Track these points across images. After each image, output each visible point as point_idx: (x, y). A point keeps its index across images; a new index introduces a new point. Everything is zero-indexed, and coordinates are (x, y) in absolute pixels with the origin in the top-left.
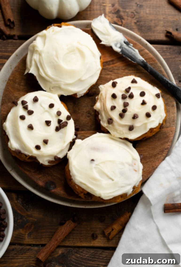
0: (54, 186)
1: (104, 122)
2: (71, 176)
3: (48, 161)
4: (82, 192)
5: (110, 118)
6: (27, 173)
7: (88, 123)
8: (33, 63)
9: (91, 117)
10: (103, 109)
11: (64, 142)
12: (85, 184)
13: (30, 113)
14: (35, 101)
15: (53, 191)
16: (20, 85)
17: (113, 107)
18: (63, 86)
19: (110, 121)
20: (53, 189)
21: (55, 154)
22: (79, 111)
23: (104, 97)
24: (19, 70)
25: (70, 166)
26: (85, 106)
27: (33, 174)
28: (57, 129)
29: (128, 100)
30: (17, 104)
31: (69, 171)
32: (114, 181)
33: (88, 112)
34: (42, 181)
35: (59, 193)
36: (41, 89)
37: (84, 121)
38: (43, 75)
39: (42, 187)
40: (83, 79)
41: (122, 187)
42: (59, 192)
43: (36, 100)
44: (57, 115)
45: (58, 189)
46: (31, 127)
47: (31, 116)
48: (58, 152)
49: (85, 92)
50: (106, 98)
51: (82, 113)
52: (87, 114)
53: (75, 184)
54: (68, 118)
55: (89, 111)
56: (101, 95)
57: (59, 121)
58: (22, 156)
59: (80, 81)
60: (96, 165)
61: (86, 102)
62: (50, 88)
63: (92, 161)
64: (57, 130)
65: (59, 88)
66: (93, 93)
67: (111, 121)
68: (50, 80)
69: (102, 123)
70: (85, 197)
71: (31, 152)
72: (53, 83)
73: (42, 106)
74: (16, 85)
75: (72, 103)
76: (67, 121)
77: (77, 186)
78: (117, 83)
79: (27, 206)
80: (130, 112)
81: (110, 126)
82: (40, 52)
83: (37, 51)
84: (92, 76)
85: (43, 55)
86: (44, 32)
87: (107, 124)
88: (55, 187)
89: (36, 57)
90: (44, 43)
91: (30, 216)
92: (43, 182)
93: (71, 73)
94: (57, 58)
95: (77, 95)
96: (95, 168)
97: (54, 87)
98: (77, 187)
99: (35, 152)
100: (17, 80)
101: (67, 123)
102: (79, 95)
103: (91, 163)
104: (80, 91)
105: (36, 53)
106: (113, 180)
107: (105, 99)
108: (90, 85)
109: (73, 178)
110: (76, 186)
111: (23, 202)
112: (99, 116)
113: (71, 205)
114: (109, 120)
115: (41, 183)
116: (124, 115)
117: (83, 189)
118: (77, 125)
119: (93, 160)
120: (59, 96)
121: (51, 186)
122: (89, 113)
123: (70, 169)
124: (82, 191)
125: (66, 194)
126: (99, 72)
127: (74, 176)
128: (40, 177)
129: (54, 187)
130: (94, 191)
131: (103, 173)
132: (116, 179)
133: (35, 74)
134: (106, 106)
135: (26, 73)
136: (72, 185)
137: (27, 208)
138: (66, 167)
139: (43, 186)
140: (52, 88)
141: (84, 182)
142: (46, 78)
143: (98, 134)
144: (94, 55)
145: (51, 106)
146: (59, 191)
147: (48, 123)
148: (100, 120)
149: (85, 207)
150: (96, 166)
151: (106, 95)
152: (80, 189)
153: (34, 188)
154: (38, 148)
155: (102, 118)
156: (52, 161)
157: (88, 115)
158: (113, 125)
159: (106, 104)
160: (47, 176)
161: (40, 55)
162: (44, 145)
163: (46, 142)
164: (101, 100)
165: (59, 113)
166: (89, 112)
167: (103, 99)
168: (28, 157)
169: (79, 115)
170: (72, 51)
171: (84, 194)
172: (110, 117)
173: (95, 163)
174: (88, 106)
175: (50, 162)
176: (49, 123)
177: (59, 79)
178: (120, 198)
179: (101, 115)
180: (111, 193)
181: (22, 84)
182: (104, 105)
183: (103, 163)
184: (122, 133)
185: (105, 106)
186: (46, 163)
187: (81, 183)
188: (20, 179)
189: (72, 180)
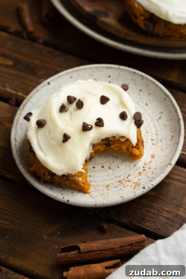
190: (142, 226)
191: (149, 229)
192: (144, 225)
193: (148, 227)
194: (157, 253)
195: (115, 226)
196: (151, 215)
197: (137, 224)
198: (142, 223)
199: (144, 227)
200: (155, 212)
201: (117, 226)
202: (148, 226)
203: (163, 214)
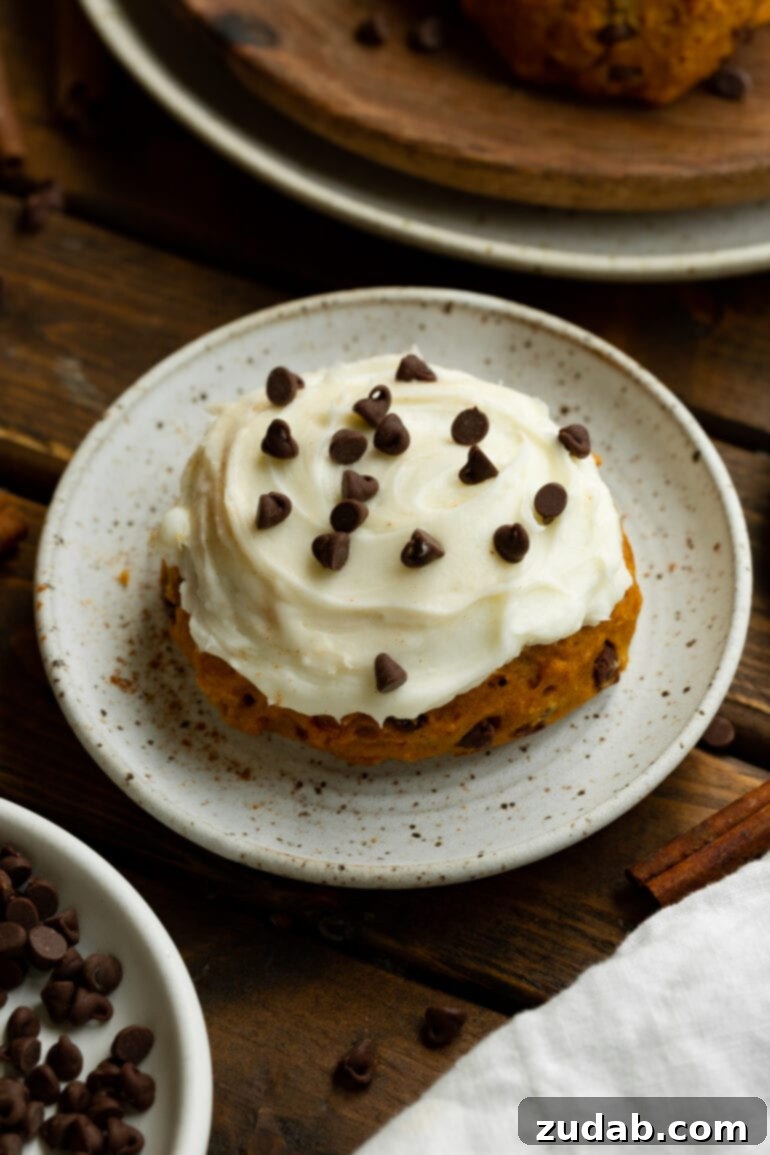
10: (204, 536)
17: (271, 503)
23: (216, 464)
29: (368, 466)
50: (224, 466)
78: (300, 383)
80: (389, 524)
107: (219, 475)
116: (346, 545)
151: (227, 451)
167: (208, 478)
184: (332, 671)
190: (494, 973)
191: (524, 985)
192: (503, 971)
193: (521, 977)
194: (521, 1055)
195: (382, 972)
196: (533, 928)
197: (472, 965)
198: (494, 961)
199: (504, 977)
200: (549, 914)
201: (389, 976)
202: (520, 972)
203: (580, 926)
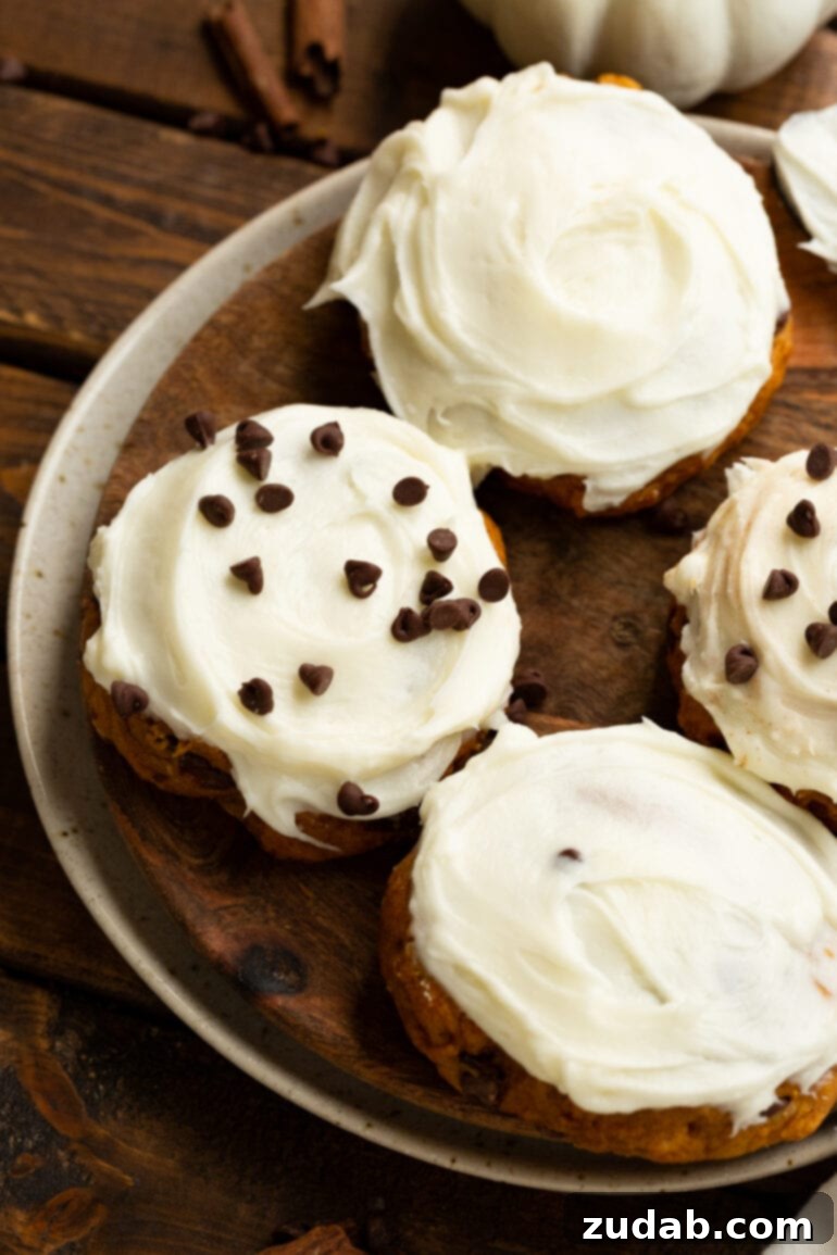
0: (292, 978)
1: (702, 665)
2: (407, 918)
3: (300, 809)
4: (450, 1038)
5: (744, 642)
6: (155, 860)
7: (608, 681)
8: (375, 239)
9: (637, 648)
10: (715, 589)
11: (429, 715)
12: (480, 984)
13: (274, 500)
14: (318, 441)
15: (280, 1001)
16: (266, 373)
17: (781, 582)
18: (511, 412)
19: (743, 665)
20: (281, 992)
21: (352, 772)
22: (575, 603)
23: (743, 521)
24: (286, 290)
25: (420, 859)
26: (619, 582)
27: (191, 875)
28: (406, 628)
30: (207, 441)
31: (409, 888)
32: (668, 1007)
33: (623, 620)
34: (231, 931)
35: (310, 1025)
36: (378, 402)
37: (585, 665)
38: (414, 319)
39: (218, 966)
40: (645, 395)
41: (713, 1057)
42: (313, 1019)
43: (327, 443)
44: (429, 553)
45: (316, 1001)
46: (248, 576)
47: (268, 520)
48: (372, 764)
49: (636, 480)
50: (749, 526)
51: (591, 613)
52: (617, 626)
53: (424, 974)
54: (492, 587)
55: (633, 615)
56: (730, 510)
57: (434, 587)
58: (150, 738)
59: (623, 405)
60: (584, 885)
61: (627, 561)
62: (432, 413)
63: (566, 860)
64: (402, 633)
65: (489, 418)
66: (686, 519)
67: (748, 661)
68: (447, 357)
69: (688, 671)
70: (464, 1077)
71: (208, 714)
72: (460, 379)
73: (352, 485)
74: (244, 367)
75: (541, 547)
76: (480, 603)
77: (428, 986)
79: (101, 1087)
81: (737, 693)
82: (426, 184)
83: (414, 176)
84: (701, 399)
85: (443, 205)
86: (486, 84)
87: (717, 682)
88: (299, 988)
89: (399, 209)
90: (468, 143)
91: (106, 1150)
92: (236, 937)
93: (582, 342)
94: (522, 237)
95: (582, 489)
96: (570, 899)
97: (458, 410)
98: (427, 994)
99: (231, 724)
100: (257, 342)
101: (474, 611)
102: (599, 492)
103: (556, 866)
104: (607, 470)
105: (407, 189)
106: (662, 999)
107: (742, 533)
108: (678, 450)
109: (417, 930)
110: (423, 983)
111: (84, 1057)
112: (686, 630)
113: (369, 1125)
114: (738, 656)
115: (217, 941)
116: (836, 638)
117: (462, 1017)
118: (539, 672)
119: (570, 854)
120: (474, 471)
121: (275, 974)
122: (627, 626)
123: (416, 874)
124: (453, 1026)
125: (352, 1042)
126: (748, 392)
127: (431, 918)
128: (226, 908)
129: (291, 986)
130: (526, 1034)
131: (612, 946)
132: (679, 997)
133: (369, 308)
134: (738, 574)
135: (320, 298)
136: (399, 975)
137: (96, 1096)
138: (395, 869)
139: (229, 958)
140: (446, 414)
141: (479, 965)
142: (428, 339)
143: (648, 730)
144: (746, 288)
145: (410, 492)
146: (316, 1015)
147: (360, 578)
148: (682, 658)
149: (453, 1161)
150: (584, 893)
151: (755, 511)
152: (445, 1008)
153: (173, 971)
154: (256, 697)
155: (700, 646)
156: (325, 818)
157: (621, 637)
158: (755, 695)
159: (739, 559)
160: (272, 914)
161: (425, 200)
162: (299, 696)
163: (313, 679)
164: (717, 537)
165: (441, 545)
166: (631, 622)
167: (733, 534)
168: (181, 750)
169: (565, 621)
170: (617, 222)
171: (463, 1056)
172: (750, 640)
173: (578, 871)
174: (633, 585)
175: (305, 818)
176: (366, 583)
177: (499, 362)
178: (685, 1129)
179: (699, 629)
180: (627, 1071)
181: (280, 369)
182: (729, 570)
183: (631, 883)
184: (796, 751)
185: (732, 570)
186: (283, 822)
187: (462, 971)
188: (99, 896)
189: (408, 946)
